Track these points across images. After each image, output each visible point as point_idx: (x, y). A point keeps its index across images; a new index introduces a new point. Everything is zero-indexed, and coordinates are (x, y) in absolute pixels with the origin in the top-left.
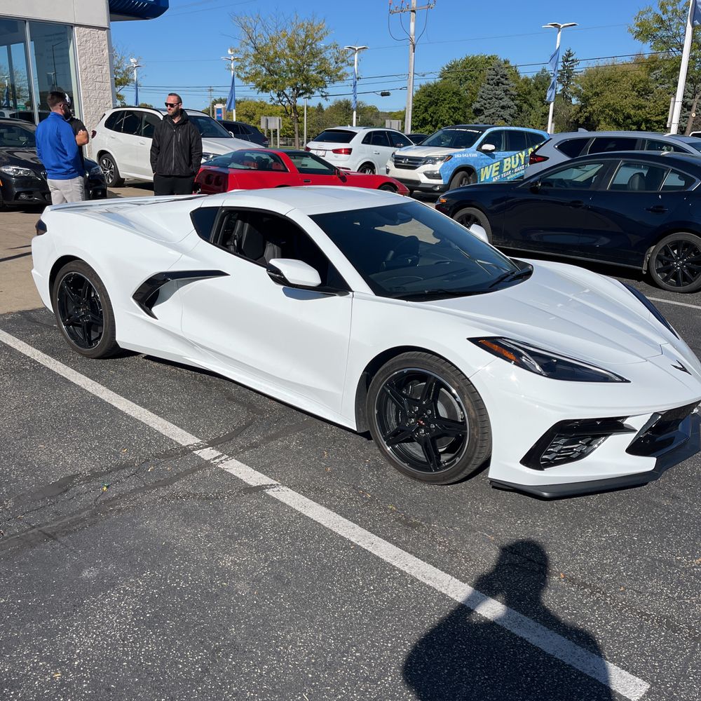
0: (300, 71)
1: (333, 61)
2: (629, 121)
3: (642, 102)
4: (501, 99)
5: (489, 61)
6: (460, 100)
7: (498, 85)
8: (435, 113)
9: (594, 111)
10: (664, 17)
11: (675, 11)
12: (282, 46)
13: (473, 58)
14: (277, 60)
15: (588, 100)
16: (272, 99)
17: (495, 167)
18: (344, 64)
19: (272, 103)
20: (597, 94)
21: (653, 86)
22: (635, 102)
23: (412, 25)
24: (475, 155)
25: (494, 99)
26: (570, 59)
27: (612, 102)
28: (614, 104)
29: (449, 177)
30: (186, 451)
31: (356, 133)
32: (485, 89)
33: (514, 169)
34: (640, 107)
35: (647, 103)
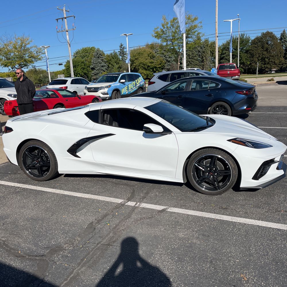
0: (21, 58)
1: (35, 52)
2: (149, 68)
3: (152, 60)
4: (101, 63)
5: (92, 49)
6: (85, 65)
7: (99, 58)
8: (75, 71)
9: (136, 65)
10: (164, 30)
11: (167, 27)
12: (10, 48)
13: (85, 49)
14: (9, 53)
15: (133, 61)
16: (9, 70)
17: (126, 88)
18: (40, 54)
19: (10, 72)
20: (136, 59)
21: (155, 55)
22: (150, 61)
23: (67, 36)
24: (119, 84)
25: (98, 63)
26: (122, 47)
27: (142, 62)
28: (143, 62)
29: (111, 94)
30: (122, 205)
31: (68, 80)
32: (94, 60)
33: (132, 88)
34: (152, 63)
35: (154, 61)
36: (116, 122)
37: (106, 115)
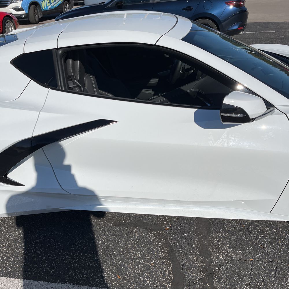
17: (47, 1)
29: (28, 9)
33: (56, 1)
36: (91, 76)
37: (70, 60)
